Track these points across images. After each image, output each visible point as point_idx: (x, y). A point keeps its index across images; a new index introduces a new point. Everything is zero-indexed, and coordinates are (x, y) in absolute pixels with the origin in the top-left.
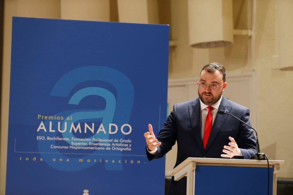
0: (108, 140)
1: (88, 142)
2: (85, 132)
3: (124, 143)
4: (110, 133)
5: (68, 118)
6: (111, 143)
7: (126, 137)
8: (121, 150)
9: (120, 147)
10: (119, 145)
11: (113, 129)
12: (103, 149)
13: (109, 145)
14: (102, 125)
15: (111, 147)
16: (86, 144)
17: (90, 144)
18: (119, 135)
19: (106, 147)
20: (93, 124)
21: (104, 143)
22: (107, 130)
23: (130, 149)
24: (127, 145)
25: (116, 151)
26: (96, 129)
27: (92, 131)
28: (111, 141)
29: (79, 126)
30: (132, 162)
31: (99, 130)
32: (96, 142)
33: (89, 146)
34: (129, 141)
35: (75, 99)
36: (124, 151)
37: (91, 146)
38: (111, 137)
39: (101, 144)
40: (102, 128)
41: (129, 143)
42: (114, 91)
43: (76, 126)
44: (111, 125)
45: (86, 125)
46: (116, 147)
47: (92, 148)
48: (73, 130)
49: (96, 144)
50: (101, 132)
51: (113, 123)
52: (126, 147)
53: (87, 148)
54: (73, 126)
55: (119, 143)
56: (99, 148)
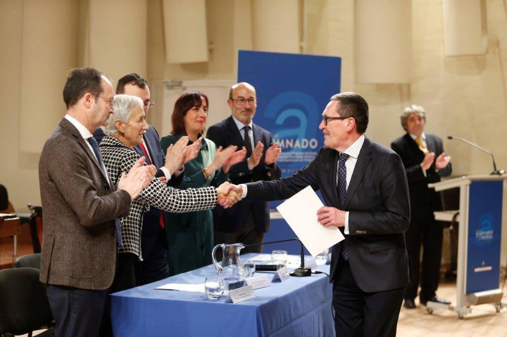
0: (301, 153)
1: (288, 156)
2: (287, 146)
3: (312, 155)
4: (304, 147)
5: (276, 136)
6: (303, 155)
7: (313, 150)
9: (309, 159)
10: (308, 157)
11: (305, 144)
14: (297, 142)
15: (303, 158)
16: (287, 157)
17: (290, 157)
18: (309, 149)
19: (299, 159)
20: (292, 140)
21: (299, 156)
22: (301, 144)
26: (294, 144)
27: (291, 145)
28: (303, 153)
29: (283, 142)
32: (294, 155)
33: (289, 158)
35: (280, 120)
37: (291, 158)
38: (304, 150)
39: (297, 157)
40: (297, 144)
42: (306, 113)
43: (280, 141)
44: (304, 140)
45: (287, 142)
46: (307, 158)
47: (291, 160)
49: (294, 157)
50: (297, 147)
51: (305, 138)
53: (287, 161)
55: (309, 155)
56: (295, 161)
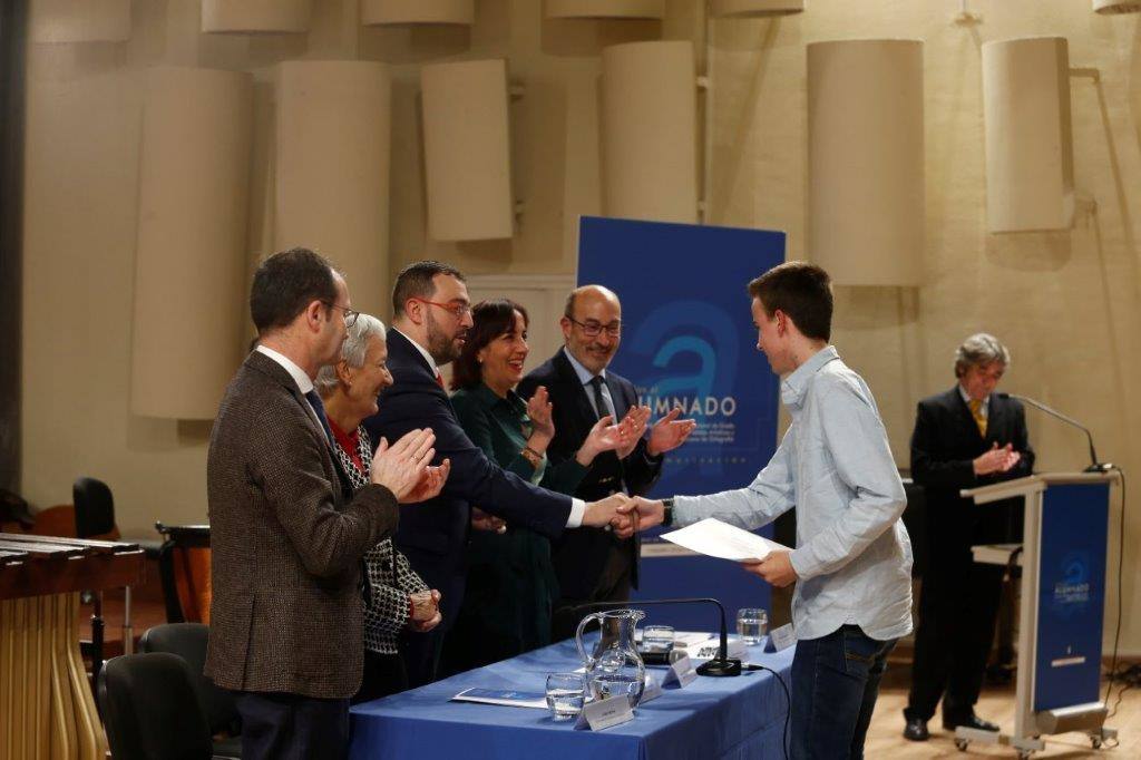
0: (704, 426)
3: (725, 430)
4: (708, 413)
5: (653, 390)
6: (708, 430)
7: (728, 420)
8: (721, 440)
9: (720, 436)
10: (720, 433)
11: (712, 404)
12: (697, 440)
13: (705, 433)
14: (696, 402)
15: (707, 436)
18: (718, 417)
19: (698, 436)
20: (685, 399)
22: (703, 410)
23: (730, 439)
24: (727, 433)
25: (716, 443)
26: (689, 408)
27: (684, 410)
28: (708, 426)
29: (667, 403)
30: (734, 460)
31: (694, 409)
34: (731, 426)
35: (662, 359)
36: (724, 443)
38: (709, 420)
40: (696, 407)
41: (729, 430)
42: (713, 344)
43: (662, 403)
44: (708, 399)
45: (676, 402)
46: (714, 436)
48: (659, 411)
50: (696, 413)
51: (711, 395)
52: (726, 436)
54: (658, 402)
55: (718, 429)
